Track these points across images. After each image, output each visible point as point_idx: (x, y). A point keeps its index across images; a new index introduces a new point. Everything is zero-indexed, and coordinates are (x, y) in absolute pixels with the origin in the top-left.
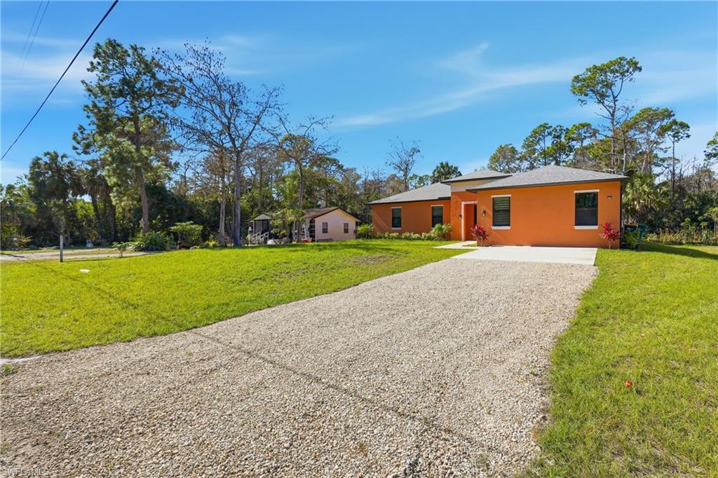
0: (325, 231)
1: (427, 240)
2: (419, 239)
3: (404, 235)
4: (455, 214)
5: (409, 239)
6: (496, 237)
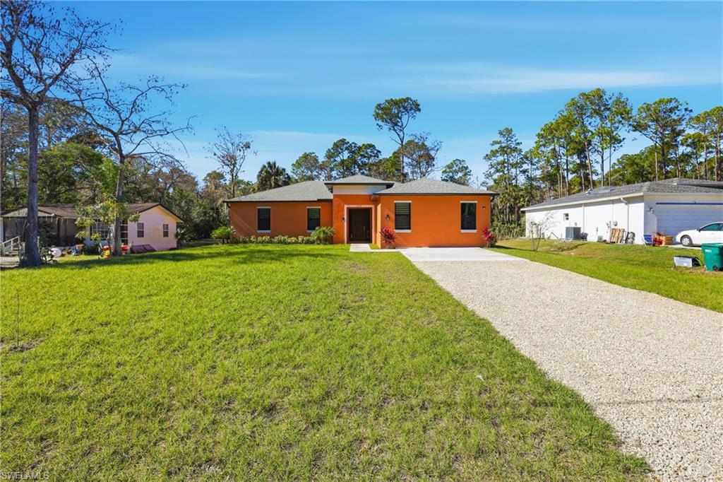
0: (141, 234)
1: (306, 243)
2: (296, 243)
3: (276, 239)
4: (337, 217)
5: (284, 243)
6: (398, 240)
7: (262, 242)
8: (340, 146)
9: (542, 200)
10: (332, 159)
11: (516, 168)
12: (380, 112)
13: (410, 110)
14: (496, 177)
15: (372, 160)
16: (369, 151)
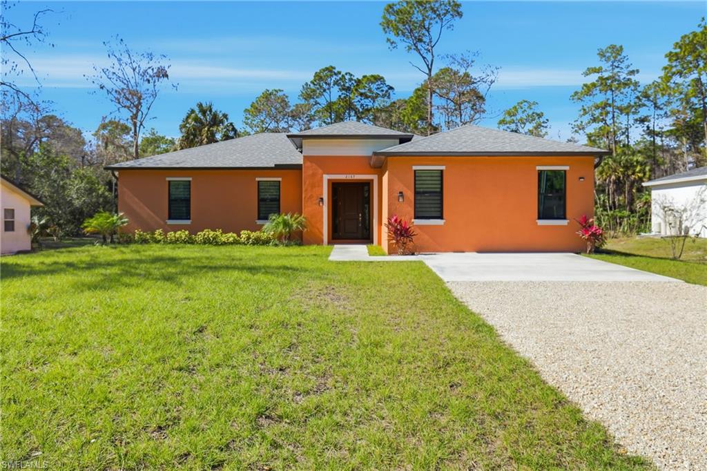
1: (253, 244)
2: (236, 242)
3: (200, 236)
4: (311, 197)
5: (214, 242)
6: (420, 238)
7: (175, 242)
8: (325, 76)
9: (674, 169)
10: (312, 101)
11: (628, 114)
12: (393, 18)
13: (445, 15)
14: (592, 131)
15: (379, 103)
16: (374, 87)
